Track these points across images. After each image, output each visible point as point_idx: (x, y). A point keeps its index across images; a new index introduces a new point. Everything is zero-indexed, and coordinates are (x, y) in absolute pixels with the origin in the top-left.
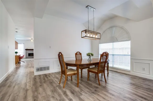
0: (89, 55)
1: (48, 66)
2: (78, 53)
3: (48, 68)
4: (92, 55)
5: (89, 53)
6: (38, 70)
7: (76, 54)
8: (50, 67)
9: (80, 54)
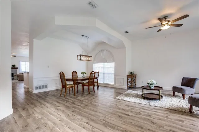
0: (82, 73)
1: (46, 84)
2: (74, 72)
3: (46, 87)
4: (85, 73)
5: (83, 72)
6: (37, 88)
7: (73, 73)
8: (48, 86)
9: (76, 73)
